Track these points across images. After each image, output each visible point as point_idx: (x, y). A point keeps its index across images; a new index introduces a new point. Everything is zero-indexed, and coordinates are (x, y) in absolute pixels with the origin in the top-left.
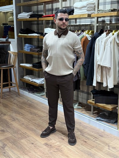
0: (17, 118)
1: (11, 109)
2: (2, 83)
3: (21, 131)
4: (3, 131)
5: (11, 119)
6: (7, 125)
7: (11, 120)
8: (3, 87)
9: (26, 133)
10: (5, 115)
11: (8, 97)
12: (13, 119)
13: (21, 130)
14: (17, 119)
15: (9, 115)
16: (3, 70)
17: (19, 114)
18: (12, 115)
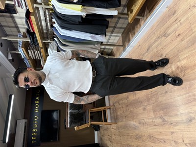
3: (149, 95)
4: (144, 109)
6: (139, 102)
7: (135, 96)
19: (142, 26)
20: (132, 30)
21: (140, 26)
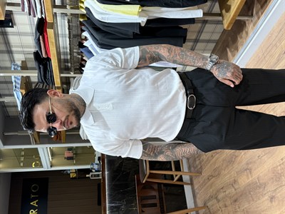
0: (244, 162)
1: (224, 166)
2: (173, 173)
3: (277, 167)
4: (272, 198)
5: (245, 173)
6: (260, 187)
7: (250, 176)
8: (180, 171)
9: (282, 159)
10: (235, 181)
11: (197, 162)
12: (248, 171)
13: (275, 165)
14: (247, 164)
15: (238, 175)
16: (151, 169)
17: (236, 157)
18: (237, 170)
19: (251, 34)
20: (231, 42)
21: (247, 33)
